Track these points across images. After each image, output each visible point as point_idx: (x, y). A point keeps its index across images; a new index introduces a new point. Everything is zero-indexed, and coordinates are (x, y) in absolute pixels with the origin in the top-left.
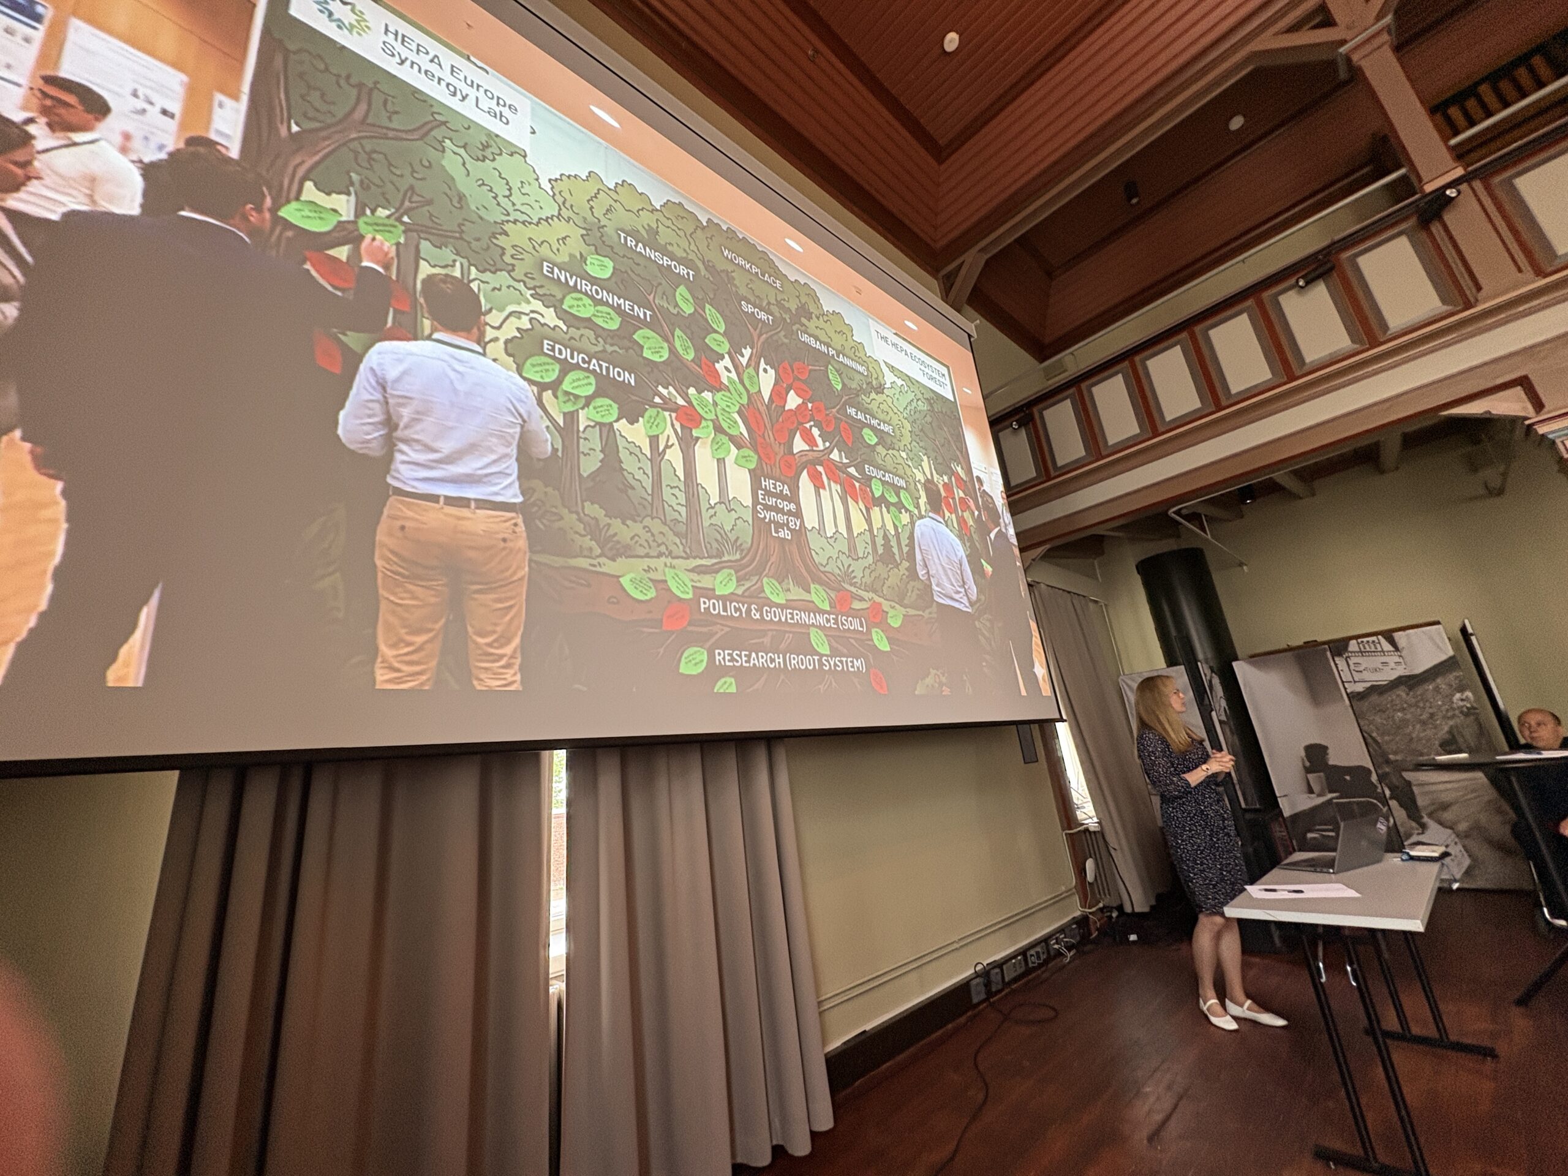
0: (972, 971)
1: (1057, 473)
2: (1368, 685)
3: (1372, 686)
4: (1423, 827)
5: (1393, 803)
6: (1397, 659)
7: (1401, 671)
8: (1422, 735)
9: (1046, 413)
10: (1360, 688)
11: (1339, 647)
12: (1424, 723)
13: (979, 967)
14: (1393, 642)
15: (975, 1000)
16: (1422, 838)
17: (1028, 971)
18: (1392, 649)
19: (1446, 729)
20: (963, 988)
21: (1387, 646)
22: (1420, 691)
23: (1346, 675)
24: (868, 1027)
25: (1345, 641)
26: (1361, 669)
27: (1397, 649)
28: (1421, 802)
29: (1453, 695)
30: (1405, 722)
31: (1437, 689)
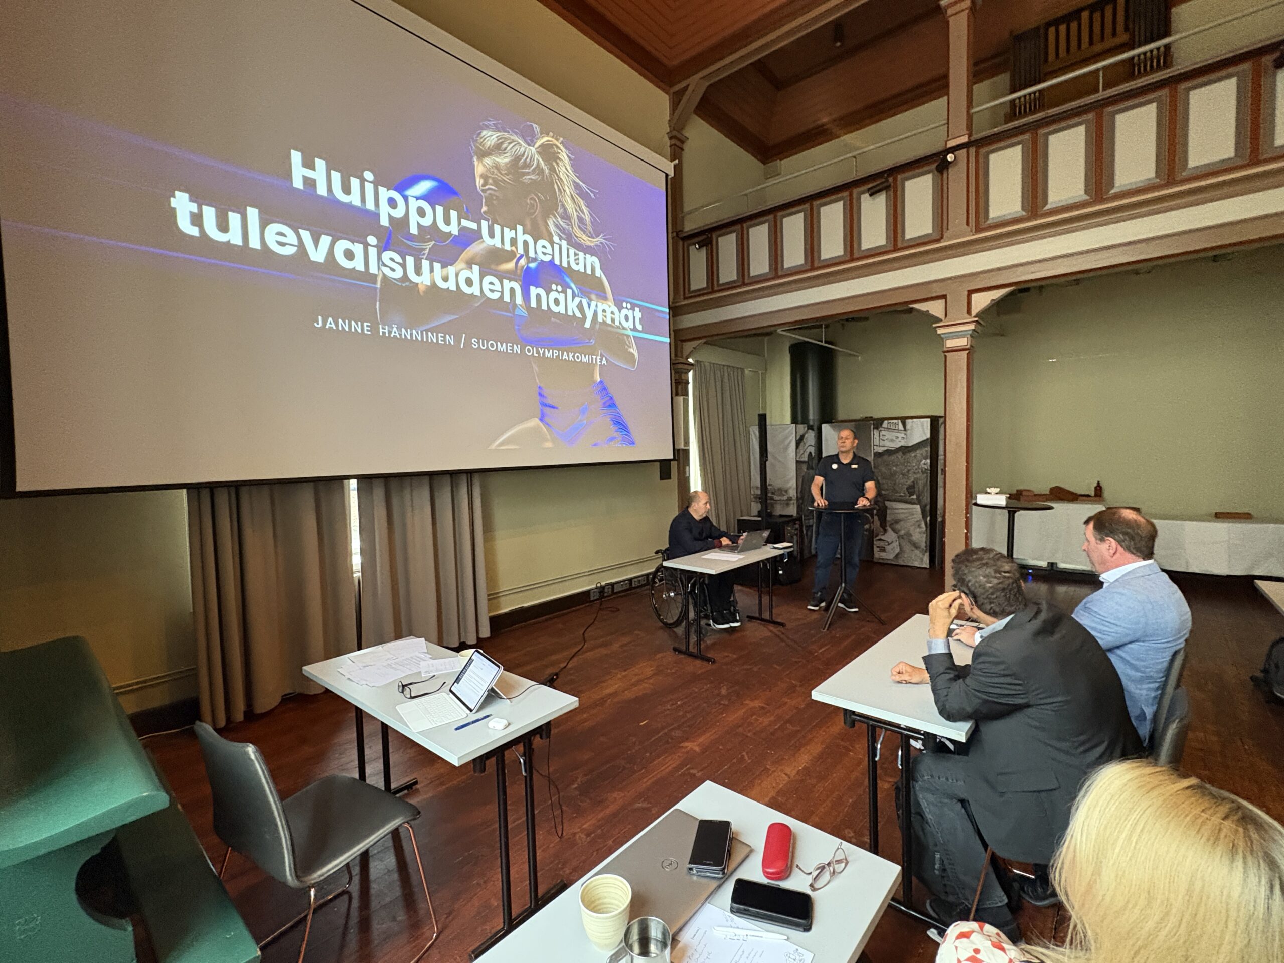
0: (594, 586)
1: (720, 288)
2: (885, 449)
3: (887, 450)
4: (885, 531)
5: (876, 518)
6: (903, 436)
7: (903, 443)
8: (901, 481)
9: (720, 239)
10: (881, 450)
11: (878, 423)
12: (903, 475)
13: (599, 585)
14: (904, 424)
15: (592, 599)
16: (883, 537)
17: (631, 589)
18: (903, 429)
19: (912, 479)
20: (587, 593)
21: (901, 427)
22: (908, 456)
23: (876, 443)
24: (525, 605)
25: (882, 420)
26: (885, 439)
27: (905, 430)
28: (888, 518)
29: (921, 461)
30: (896, 473)
31: (915, 456)
